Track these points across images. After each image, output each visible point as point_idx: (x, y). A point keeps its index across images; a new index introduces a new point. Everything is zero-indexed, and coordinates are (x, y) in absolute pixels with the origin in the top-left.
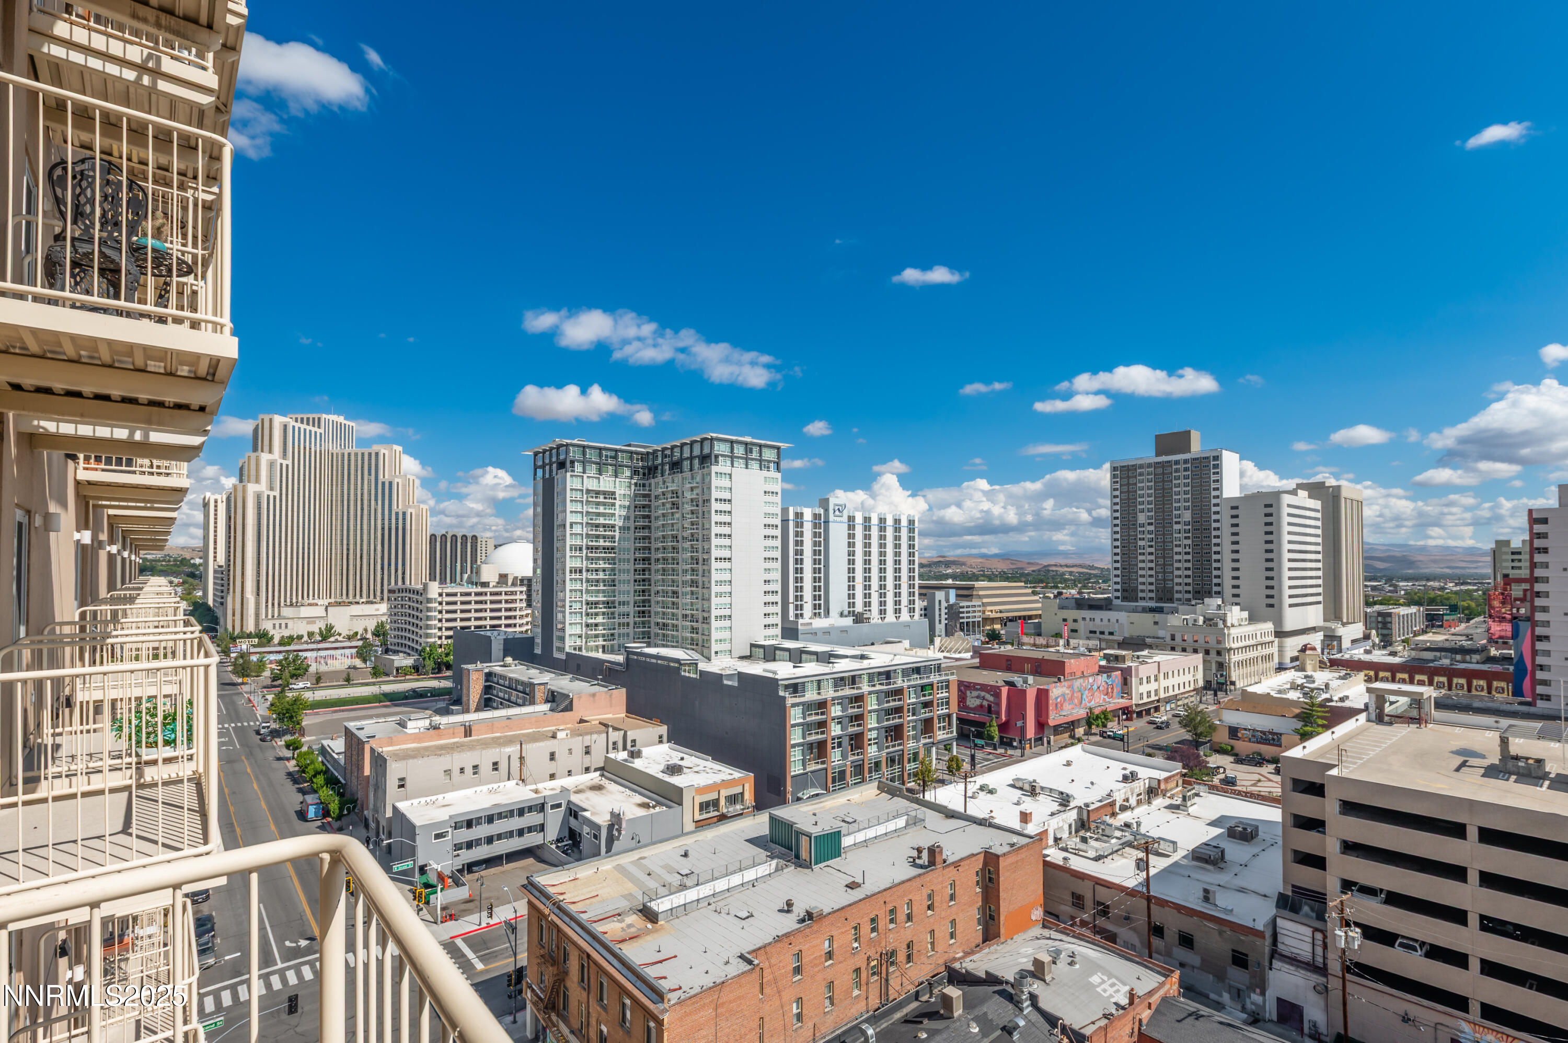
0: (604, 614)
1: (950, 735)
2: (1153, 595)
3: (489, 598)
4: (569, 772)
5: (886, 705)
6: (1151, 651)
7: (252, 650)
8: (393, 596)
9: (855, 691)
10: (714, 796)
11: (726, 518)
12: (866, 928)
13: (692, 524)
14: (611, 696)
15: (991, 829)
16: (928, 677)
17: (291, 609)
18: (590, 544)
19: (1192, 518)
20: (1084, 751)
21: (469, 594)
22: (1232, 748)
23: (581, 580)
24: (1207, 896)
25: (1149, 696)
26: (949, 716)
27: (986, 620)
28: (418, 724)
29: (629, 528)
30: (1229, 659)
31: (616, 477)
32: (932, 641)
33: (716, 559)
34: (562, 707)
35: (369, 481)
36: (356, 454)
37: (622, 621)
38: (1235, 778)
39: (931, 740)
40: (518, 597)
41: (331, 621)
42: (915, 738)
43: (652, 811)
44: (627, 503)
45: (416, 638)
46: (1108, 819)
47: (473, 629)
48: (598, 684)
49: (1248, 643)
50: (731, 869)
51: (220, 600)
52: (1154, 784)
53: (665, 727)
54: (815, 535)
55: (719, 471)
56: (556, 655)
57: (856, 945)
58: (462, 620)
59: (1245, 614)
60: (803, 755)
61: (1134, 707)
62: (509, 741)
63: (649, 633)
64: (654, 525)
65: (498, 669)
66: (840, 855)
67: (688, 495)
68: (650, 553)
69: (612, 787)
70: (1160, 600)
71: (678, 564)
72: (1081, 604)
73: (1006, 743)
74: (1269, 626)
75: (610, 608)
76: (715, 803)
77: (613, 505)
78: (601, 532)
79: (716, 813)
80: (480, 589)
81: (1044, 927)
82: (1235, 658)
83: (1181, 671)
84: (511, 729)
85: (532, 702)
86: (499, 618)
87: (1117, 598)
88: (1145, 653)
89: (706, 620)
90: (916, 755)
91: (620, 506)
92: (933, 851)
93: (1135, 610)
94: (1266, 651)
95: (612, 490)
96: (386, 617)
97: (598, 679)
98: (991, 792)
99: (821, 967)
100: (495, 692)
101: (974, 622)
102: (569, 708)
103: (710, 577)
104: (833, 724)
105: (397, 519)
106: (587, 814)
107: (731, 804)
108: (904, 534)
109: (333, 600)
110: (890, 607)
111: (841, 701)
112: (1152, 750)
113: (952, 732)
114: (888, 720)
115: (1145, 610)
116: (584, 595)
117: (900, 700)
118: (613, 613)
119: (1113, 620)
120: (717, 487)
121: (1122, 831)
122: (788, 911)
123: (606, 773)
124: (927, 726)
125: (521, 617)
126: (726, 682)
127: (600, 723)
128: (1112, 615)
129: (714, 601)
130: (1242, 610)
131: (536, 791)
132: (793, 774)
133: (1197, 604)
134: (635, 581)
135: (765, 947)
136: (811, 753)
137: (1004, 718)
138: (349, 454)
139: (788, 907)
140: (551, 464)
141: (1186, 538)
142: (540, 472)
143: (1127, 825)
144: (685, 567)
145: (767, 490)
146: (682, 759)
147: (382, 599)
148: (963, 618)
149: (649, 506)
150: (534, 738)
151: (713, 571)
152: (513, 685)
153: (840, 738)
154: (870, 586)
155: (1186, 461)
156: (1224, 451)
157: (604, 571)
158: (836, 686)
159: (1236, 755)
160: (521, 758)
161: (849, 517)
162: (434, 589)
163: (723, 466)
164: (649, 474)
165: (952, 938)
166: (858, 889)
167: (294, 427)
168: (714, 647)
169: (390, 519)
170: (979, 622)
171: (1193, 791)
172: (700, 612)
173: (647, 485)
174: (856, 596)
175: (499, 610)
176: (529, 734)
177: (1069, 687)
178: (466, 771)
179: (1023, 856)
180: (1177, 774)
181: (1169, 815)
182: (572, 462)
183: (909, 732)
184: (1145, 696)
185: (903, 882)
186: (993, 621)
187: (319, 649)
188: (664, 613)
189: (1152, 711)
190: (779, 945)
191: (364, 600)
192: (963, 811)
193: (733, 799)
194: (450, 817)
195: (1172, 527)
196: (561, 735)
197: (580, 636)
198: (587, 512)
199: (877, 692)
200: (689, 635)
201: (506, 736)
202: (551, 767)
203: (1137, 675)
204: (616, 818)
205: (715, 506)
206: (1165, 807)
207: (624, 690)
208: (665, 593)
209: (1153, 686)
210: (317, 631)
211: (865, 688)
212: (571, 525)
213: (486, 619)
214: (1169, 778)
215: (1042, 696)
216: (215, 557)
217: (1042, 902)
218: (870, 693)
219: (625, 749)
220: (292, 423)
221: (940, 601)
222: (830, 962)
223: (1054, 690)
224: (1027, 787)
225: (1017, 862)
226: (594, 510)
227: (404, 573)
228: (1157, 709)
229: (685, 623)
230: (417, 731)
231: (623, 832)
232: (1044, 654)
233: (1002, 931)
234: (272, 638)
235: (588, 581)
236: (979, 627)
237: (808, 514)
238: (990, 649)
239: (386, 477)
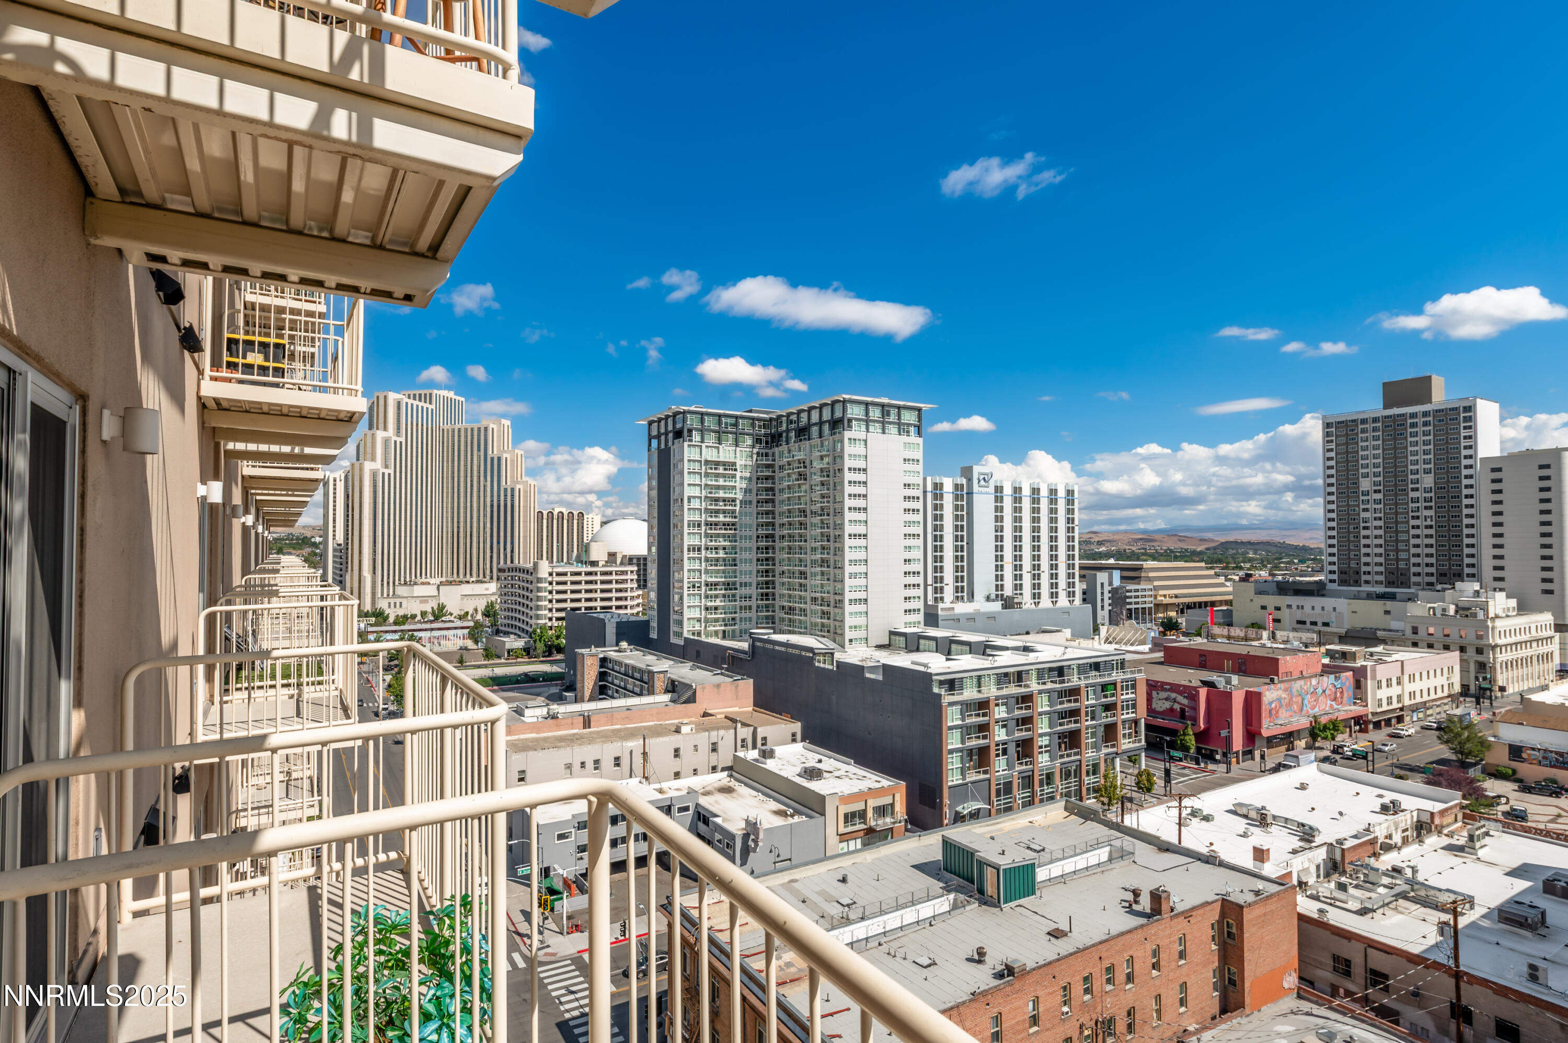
0: (724, 596)
1: (1137, 745)
2: (1381, 578)
3: (599, 577)
4: (695, 770)
5: (1059, 707)
6: (1387, 647)
7: (370, 629)
8: (502, 575)
9: (1023, 690)
10: (859, 806)
11: (861, 490)
12: (1078, 989)
13: (823, 497)
14: (737, 687)
15: (1222, 869)
16: (1110, 675)
17: (405, 588)
18: (709, 519)
19: (1435, 483)
20: (1321, 771)
21: (579, 574)
22: (1514, 772)
23: (700, 559)
24: (1534, 974)
25: (1390, 702)
26: (1136, 722)
27: (1159, 606)
28: (535, 712)
29: (750, 502)
30: (1494, 658)
31: (737, 446)
32: (1096, 630)
33: (850, 535)
34: (684, 698)
35: (479, 457)
36: (466, 430)
37: (743, 604)
38: (1525, 811)
39: (1115, 750)
40: (629, 577)
41: (442, 600)
42: (1095, 746)
43: (790, 821)
44: (748, 475)
45: (526, 619)
46: (1372, 861)
47: (583, 611)
48: (722, 674)
49: (1519, 638)
50: (901, 901)
51: (338, 578)
52: (1426, 818)
53: (799, 725)
54: (956, 508)
55: (852, 437)
56: (674, 640)
57: (1065, 1009)
58: (573, 600)
59: (1513, 603)
60: (962, 763)
61: (1370, 717)
62: (630, 734)
63: (773, 617)
64: (778, 498)
65: (613, 655)
66: (1033, 893)
67: (817, 465)
68: (774, 530)
69: (742, 789)
70: (1390, 584)
71: (806, 541)
72: (1283, 589)
73: (1205, 755)
74: (1547, 618)
75: (731, 589)
76: (862, 815)
77: (734, 476)
78: (721, 506)
79: (863, 826)
80: (589, 569)
81: (1300, 997)
82: (1502, 657)
83: (1432, 673)
84: (631, 722)
85: (651, 692)
86: (610, 599)
87: (1332, 581)
88: (1380, 649)
89: (839, 604)
90: (1096, 767)
91: (741, 478)
92: (1157, 897)
93: (1356, 597)
94: (1544, 649)
95: (732, 460)
96: (497, 597)
97: (722, 668)
98: (1207, 818)
99: (1024, 1034)
100: (610, 679)
101: (1144, 609)
102: (692, 700)
103: (843, 556)
104: (997, 728)
105: (506, 496)
106: (718, 820)
107: (880, 816)
108: (1061, 506)
109: (444, 579)
110: (1045, 590)
111: (1006, 701)
112: (1404, 770)
113: (1140, 741)
114: (1061, 725)
115: (1370, 596)
116: (703, 576)
117: (1076, 701)
118: (734, 596)
119: (1329, 608)
120: (850, 455)
121: (1392, 877)
122: (979, 962)
123: (734, 774)
124: (1110, 733)
125: (632, 598)
126: (868, 675)
127: (726, 717)
128: (1328, 602)
129: (848, 582)
130: (1508, 597)
131: (661, 791)
132: (950, 784)
133: (1444, 590)
134: (758, 560)
135: (957, 1006)
136: (971, 760)
137: (1202, 726)
138: (459, 430)
139: (979, 957)
140: (666, 434)
141: (1426, 508)
142: (654, 443)
143: (1397, 870)
144: (813, 545)
145: (907, 457)
146: (820, 761)
147: (492, 578)
148: (1130, 603)
149: (773, 478)
150: (658, 731)
151: (847, 549)
152: (630, 672)
153: (1005, 744)
154: (1021, 566)
155: (1425, 414)
156: (1479, 401)
157: (724, 549)
158: (999, 682)
159: (1520, 781)
160: (645, 754)
161: (996, 487)
162: (544, 569)
163: (856, 432)
164: (772, 442)
165: (1182, 1005)
166: (1065, 939)
167: (407, 403)
168: (848, 635)
169: (499, 496)
170: (1150, 609)
171: (1484, 830)
172: (832, 596)
173: (770, 454)
174: (1005, 578)
175: (610, 591)
176: (650, 727)
177: (1286, 690)
178: (587, 765)
179: (1273, 907)
180: (1456, 805)
181: (1450, 859)
182: (690, 431)
183: (1087, 740)
184: (1384, 702)
185: (1122, 934)
186: (1166, 607)
187: (432, 629)
188: (790, 596)
189: (1394, 721)
190: (976, 1005)
191: (474, 579)
192: (1177, 842)
193: (881, 811)
194: (573, 816)
195: (1407, 495)
196: (685, 729)
197: (699, 620)
198: (706, 485)
199: (1048, 691)
200: (819, 620)
201: (627, 729)
202: (676, 765)
203: (1374, 677)
204: (752, 828)
205: (848, 476)
206: (1443, 848)
207: (751, 681)
208: (792, 574)
209: (1395, 691)
210: (430, 610)
211: (1034, 686)
212: (689, 499)
213: (596, 600)
214: (1446, 810)
215: (1252, 702)
216: (334, 535)
217: (1297, 966)
218: (1040, 692)
219: (754, 747)
220: (406, 400)
221: (1102, 584)
222: (1035, 1029)
223: (1267, 693)
224: (1253, 814)
225: (1265, 914)
226: (714, 483)
227: (512, 551)
228: (1400, 719)
229: (813, 607)
230: (535, 720)
231: (760, 844)
232: (1249, 649)
233: (1248, 1000)
234: (387, 617)
235: (707, 560)
236: (1150, 614)
237: (948, 485)
238: (1176, 641)
239: (495, 452)
